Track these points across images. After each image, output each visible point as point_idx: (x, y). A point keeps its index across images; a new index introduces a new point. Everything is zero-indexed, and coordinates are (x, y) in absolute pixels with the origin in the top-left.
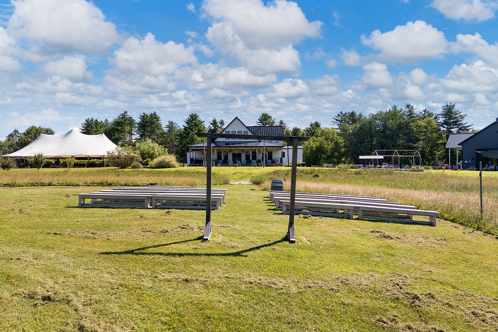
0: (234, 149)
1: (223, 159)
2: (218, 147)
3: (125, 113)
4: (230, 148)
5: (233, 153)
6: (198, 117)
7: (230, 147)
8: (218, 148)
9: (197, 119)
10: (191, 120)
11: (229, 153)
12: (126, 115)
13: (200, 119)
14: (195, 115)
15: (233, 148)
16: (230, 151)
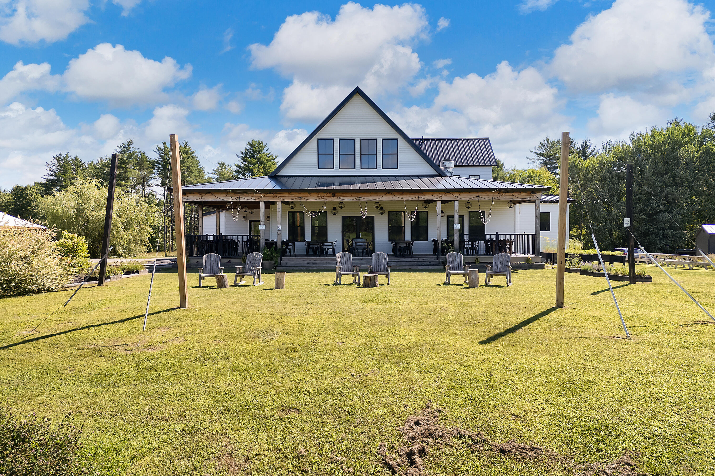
0: (348, 202)
1: (308, 237)
2: (290, 191)
3: (128, 143)
4: (334, 195)
5: (343, 218)
6: (265, 147)
7: (334, 193)
8: (287, 197)
9: (264, 151)
10: (250, 153)
11: (330, 217)
12: (131, 146)
13: (268, 152)
14: (259, 142)
15: (345, 198)
16: (335, 209)
